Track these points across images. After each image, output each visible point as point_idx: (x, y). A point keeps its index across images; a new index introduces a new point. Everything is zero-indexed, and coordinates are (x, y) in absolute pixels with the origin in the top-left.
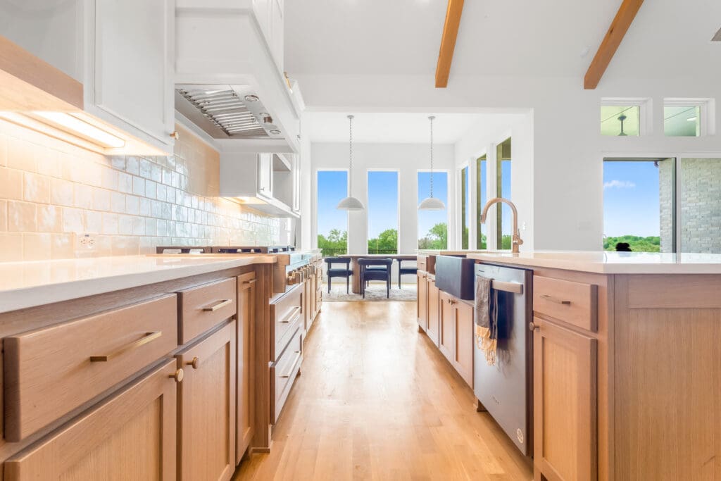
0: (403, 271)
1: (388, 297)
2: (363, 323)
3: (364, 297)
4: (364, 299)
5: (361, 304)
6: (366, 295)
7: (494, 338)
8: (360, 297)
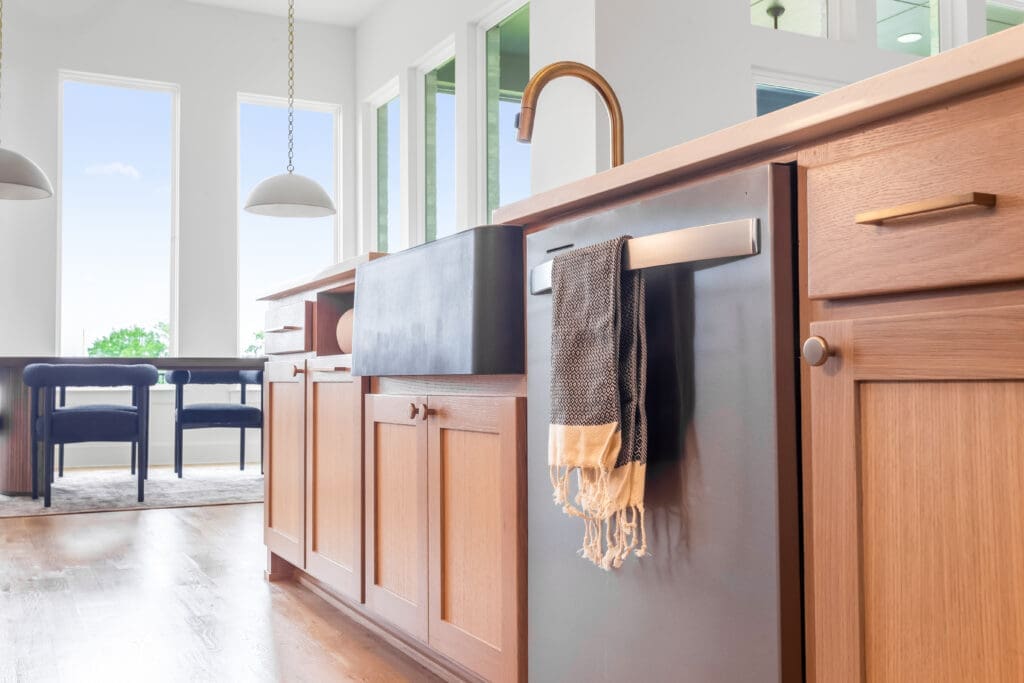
0: (190, 418)
1: (141, 498)
2: (52, 574)
3: (48, 504)
4: (50, 511)
5: (39, 523)
6: (54, 499)
7: (635, 458)
8: (36, 506)
